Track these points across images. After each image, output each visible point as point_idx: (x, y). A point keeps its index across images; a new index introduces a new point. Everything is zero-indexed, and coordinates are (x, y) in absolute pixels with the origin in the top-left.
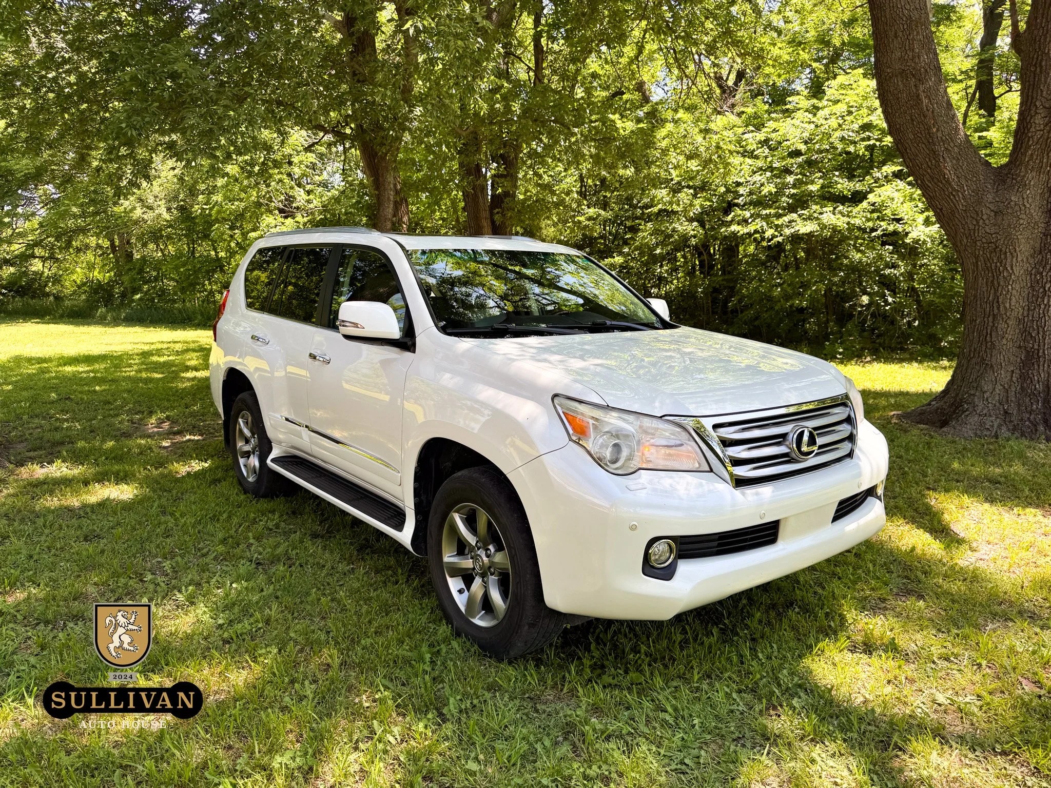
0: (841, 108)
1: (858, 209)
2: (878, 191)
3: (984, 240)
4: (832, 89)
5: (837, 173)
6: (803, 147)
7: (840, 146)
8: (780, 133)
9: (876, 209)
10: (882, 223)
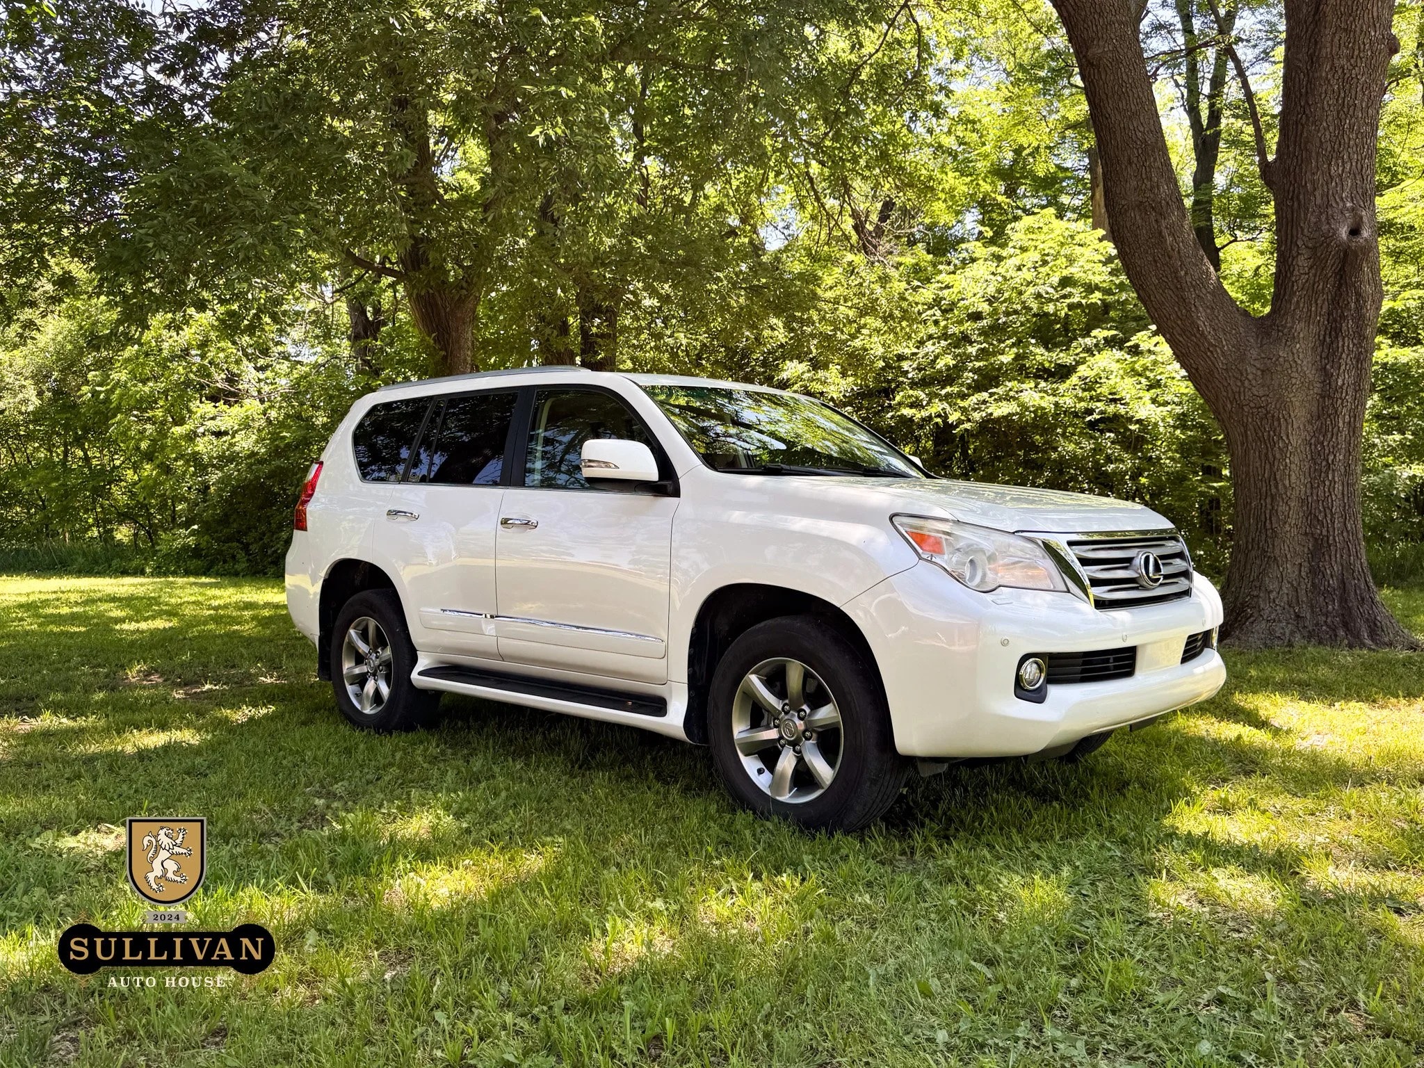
0: (1034, 256)
1: (1062, 387)
2: (1091, 360)
4: (1017, 233)
5: (1033, 341)
6: (985, 308)
7: (1035, 306)
8: (955, 290)
9: (1089, 385)
10: (1099, 404)
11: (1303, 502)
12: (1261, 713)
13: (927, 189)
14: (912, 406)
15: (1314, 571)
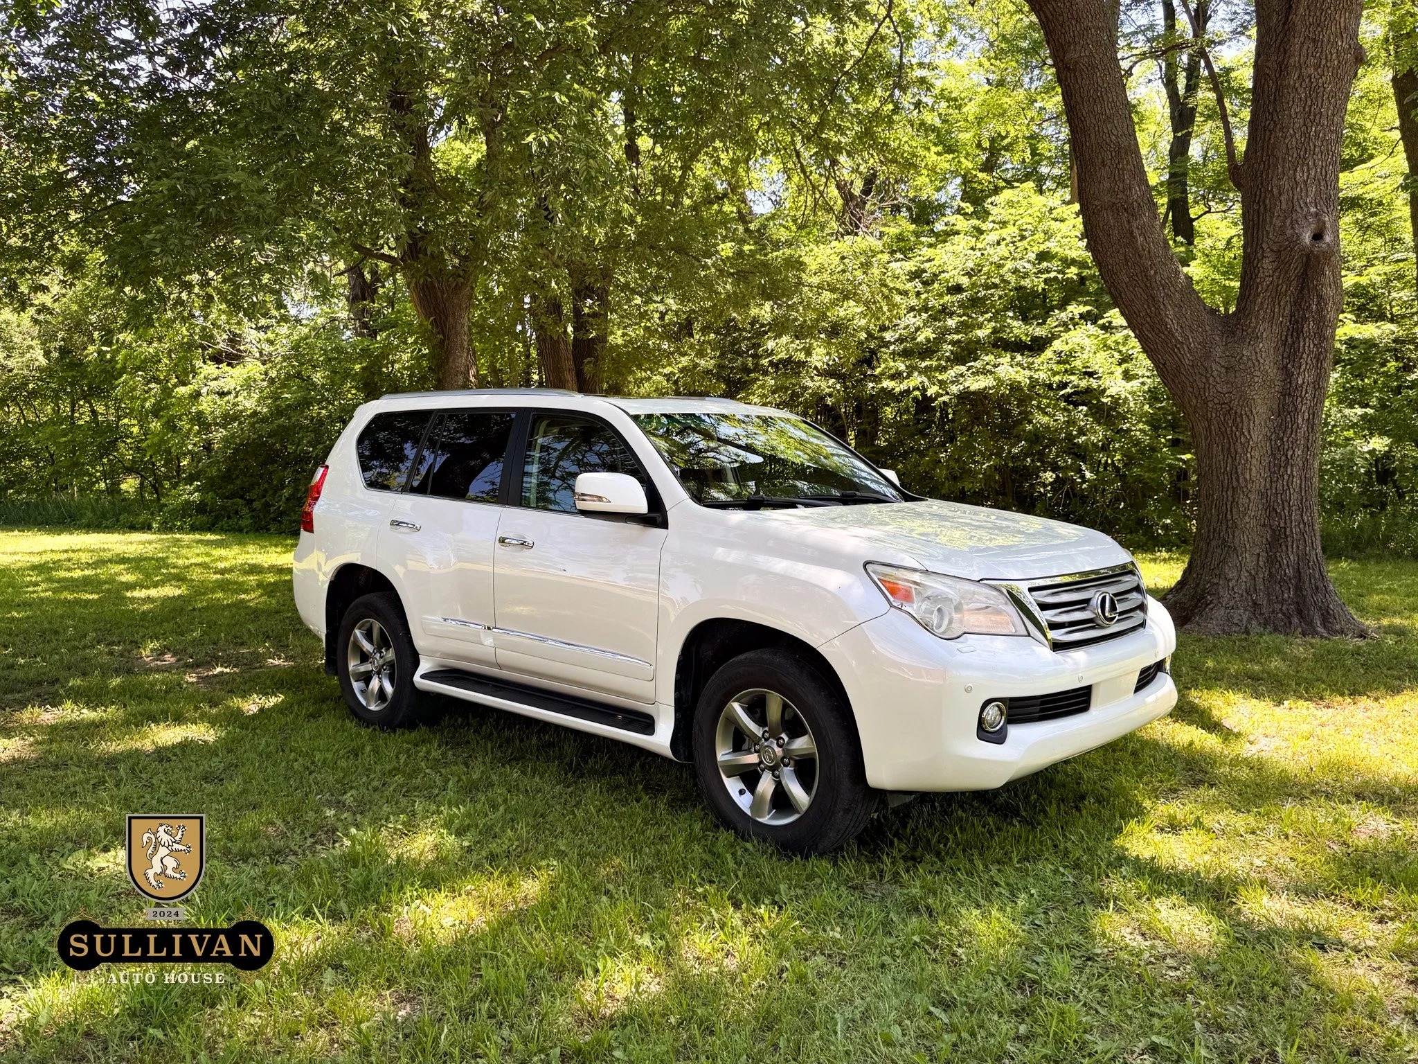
0: (1011, 231)
1: (1038, 360)
2: (1065, 336)
3: (1216, 401)
4: (998, 206)
5: (1011, 314)
6: (965, 281)
7: (1012, 279)
8: (936, 262)
9: (1064, 359)
10: (1073, 378)
11: (1262, 495)
12: (1215, 712)
13: (910, 165)
14: (892, 377)
15: (1272, 561)
